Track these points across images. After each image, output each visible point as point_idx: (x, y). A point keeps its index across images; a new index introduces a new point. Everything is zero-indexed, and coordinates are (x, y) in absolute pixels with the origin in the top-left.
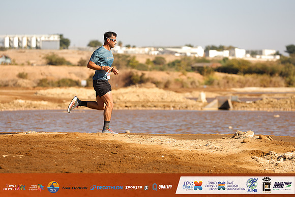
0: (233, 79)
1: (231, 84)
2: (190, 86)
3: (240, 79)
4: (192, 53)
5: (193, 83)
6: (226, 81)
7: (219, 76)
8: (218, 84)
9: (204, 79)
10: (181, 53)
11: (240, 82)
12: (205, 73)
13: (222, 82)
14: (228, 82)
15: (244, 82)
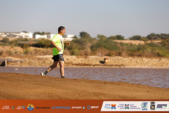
0: (39, 51)
1: (38, 54)
2: (14, 54)
3: (44, 50)
4: (25, 36)
5: (16, 53)
6: (35, 52)
7: (32, 49)
8: (31, 53)
9: (23, 50)
10: (19, 36)
11: (44, 53)
12: (24, 47)
13: (34, 52)
14: (36, 52)
15: (46, 52)
